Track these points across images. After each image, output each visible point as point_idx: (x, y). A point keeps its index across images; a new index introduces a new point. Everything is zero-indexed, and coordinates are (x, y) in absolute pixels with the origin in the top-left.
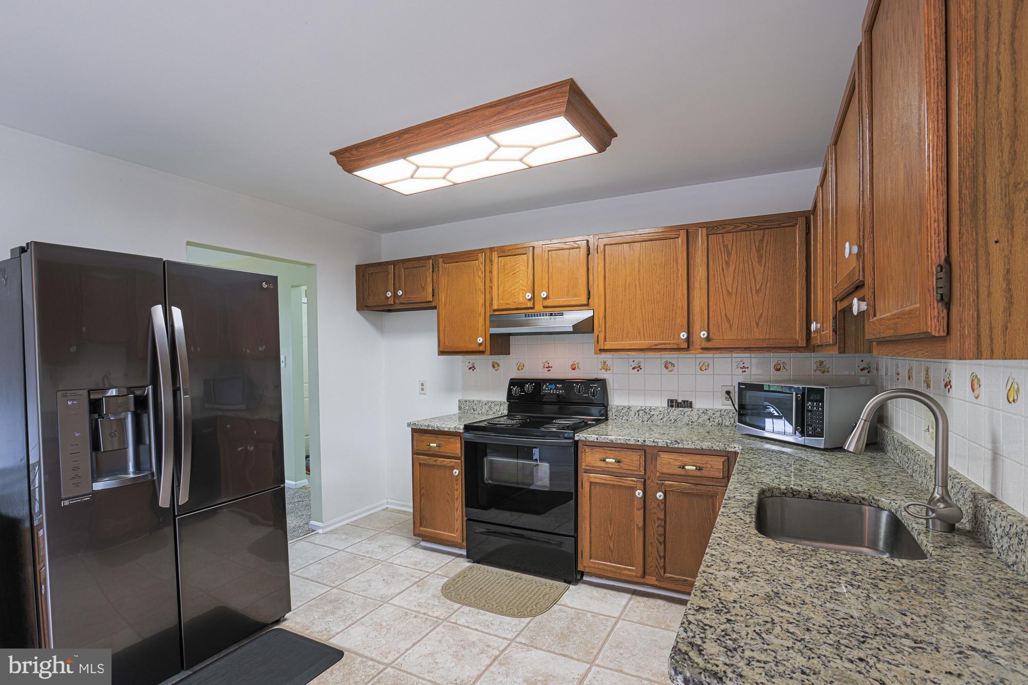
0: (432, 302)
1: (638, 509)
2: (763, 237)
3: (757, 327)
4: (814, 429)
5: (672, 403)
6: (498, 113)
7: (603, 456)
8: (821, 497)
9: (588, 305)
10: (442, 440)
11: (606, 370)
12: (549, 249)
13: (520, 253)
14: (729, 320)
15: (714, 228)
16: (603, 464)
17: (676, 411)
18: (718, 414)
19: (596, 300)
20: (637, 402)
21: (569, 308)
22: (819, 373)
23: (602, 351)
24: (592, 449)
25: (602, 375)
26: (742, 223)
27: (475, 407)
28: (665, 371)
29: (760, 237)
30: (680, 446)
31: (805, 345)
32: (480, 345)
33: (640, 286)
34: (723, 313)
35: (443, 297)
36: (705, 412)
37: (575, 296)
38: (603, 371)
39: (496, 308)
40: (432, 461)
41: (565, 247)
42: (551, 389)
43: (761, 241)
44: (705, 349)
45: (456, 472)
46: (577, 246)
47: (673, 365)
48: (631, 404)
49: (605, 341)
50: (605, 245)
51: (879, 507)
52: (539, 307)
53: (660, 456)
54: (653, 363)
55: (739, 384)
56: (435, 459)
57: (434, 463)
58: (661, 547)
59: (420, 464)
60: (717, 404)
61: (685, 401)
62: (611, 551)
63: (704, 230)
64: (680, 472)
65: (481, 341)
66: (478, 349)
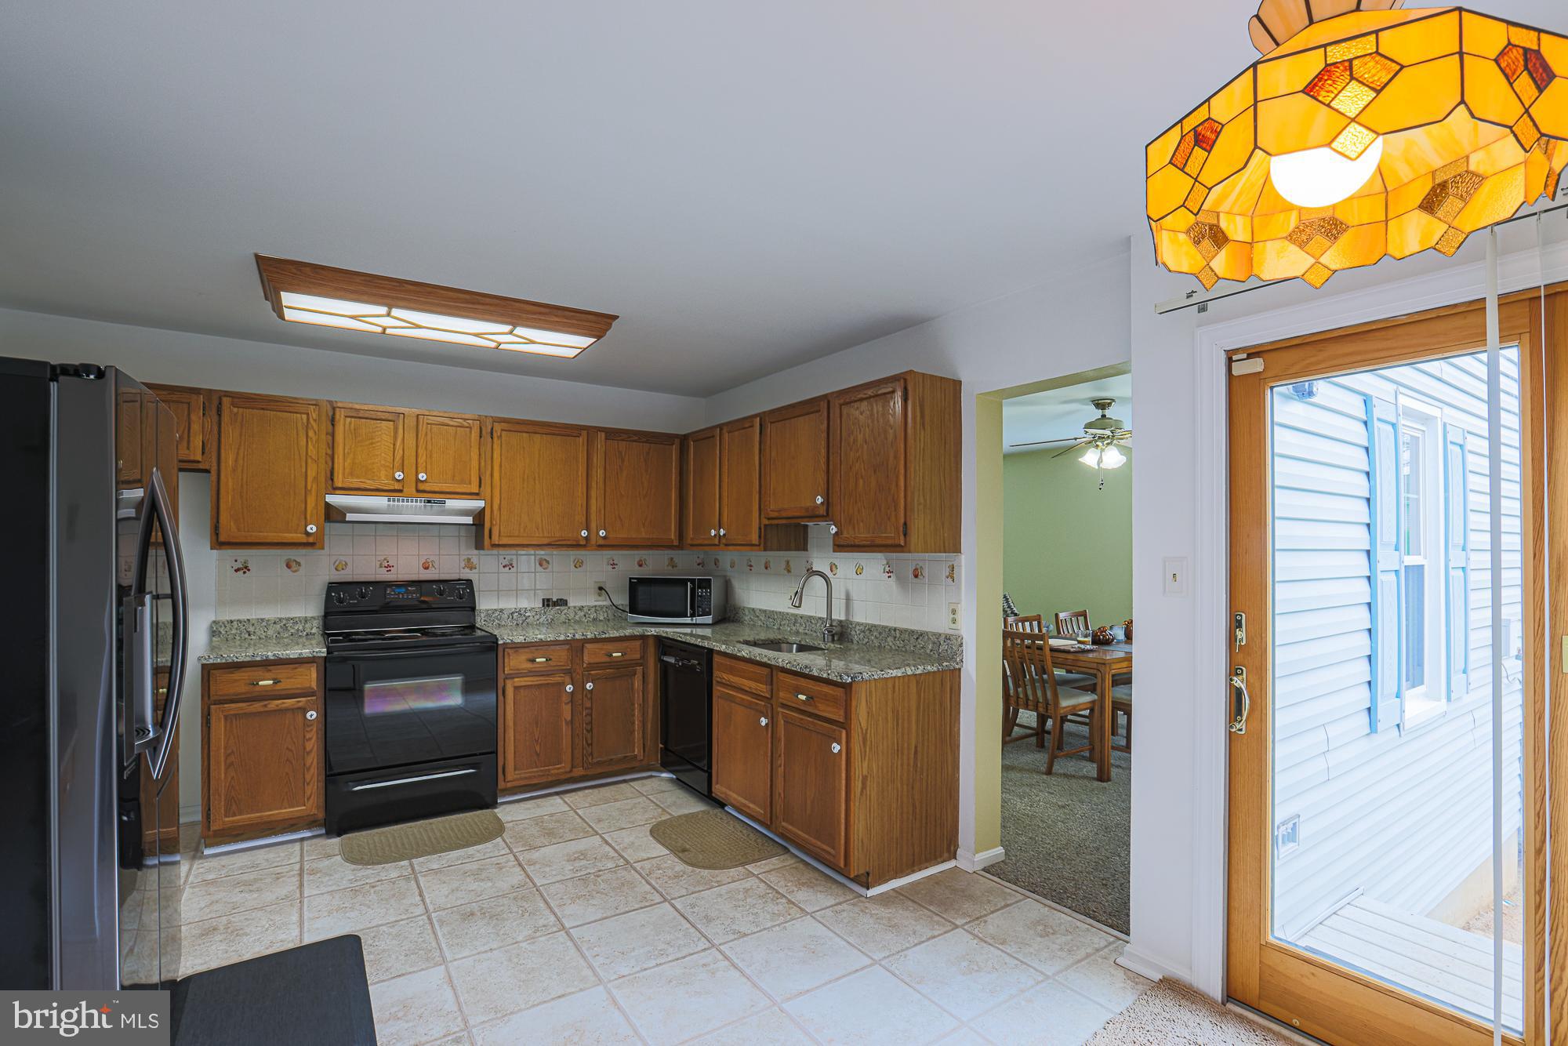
0: (198, 462)
1: (567, 704)
2: (649, 449)
3: (644, 528)
4: (703, 611)
5: (547, 603)
7: (530, 656)
8: (761, 643)
9: (477, 494)
10: (281, 672)
11: (471, 570)
12: (430, 422)
13: (383, 418)
14: (621, 522)
15: (612, 434)
16: (529, 665)
17: (552, 611)
18: (593, 609)
19: (486, 490)
20: (509, 604)
21: (453, 496)
22: (670, 568)
23: (490, 546)
24: (517, 651)
25: (466, 574)
27: (251, 629)
28: (539, 568)
29: (647, 451)
30: (607, 636)
31: (677, 544)
32: (308, 534)
33: (539, 479)
34: (616, 514)
35: (229, 459)
36: (581, 608)
37: (462, 482)
38: (467, 570)
39: (340, 485)
40: (257, 707)
41: (452, 423)
42: (399, 593)
43: (648, 454)
44: (601, 547)
45: (312, 715)
46: (467, 425)
47: (548, 562)
48: (501, 606)
49: (498, 536)
50: (501, 430)
51: (788, 643)
52: (410, 490)
53: (586, 648)
54: (526, 560)
55: (630, 579)
56: (266, 702)
57: (262, 710)
58: (589, 736)
59: (226, 717)
60: (592, 600)
61: (561, 600)
62: (538, 755)
63: (603, 434)
64: (607, 659)
65: (315, 529)
66: (305, 541)
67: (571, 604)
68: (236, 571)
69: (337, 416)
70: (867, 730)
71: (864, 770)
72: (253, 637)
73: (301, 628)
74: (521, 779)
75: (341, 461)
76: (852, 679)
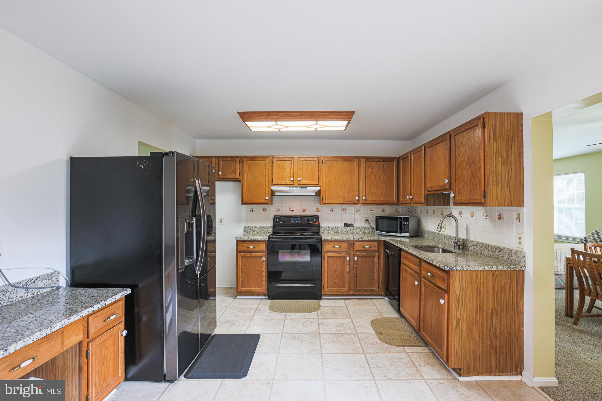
0: (238, 178)
1: (347, 264)
2: (384, 164)
3: (382, 196)
4: (405, 231)
5: (346, 225)
6: (325, 115)
7: (333, 245)
9: (318, 185)
10: (256, 244)
11: (319, 212)
12: (302, 160)
13: (287, 160)
14: (372, 193)
15: (368, 159)
16: (333, 249)
17: (348, 228)
18: (363, 228)
19: (321, 183)
20: (332, 225)
21: (310, 186)
22: (396, 213)
23: (324, 204)
24: (328, 243)
25: (317, 214)
26: (377, 159)
27: (254, 230)
28: (343, 212)
29: (383, 165)
30: (363, 239)
31: (396, 203)
32: (266, 200)
33: (340, 178)
34: (370, 191)
35: (245, 176)
36: (359, 228)
37: (313, 180)
38: (317, 212)
39: (275, 183)
40: (249, 255)
41: (309, 159)
42: (295, 220)
43: (383, 166)
44: (364, 204)
45: (264, 259)
46: (314, 160)
47: (346, 210)
48: (329, 226)
49: (326, 200)
50: (326, 161)
51: (438, 248)
52: (296, 184)
53: (355, 244)
54: (338, 209)
55: (376, 216)
56: (251, 254)
57: (250, 256)
58: (356, 279)
59: (242, 257)
60: (363, 224)
61: (351, 224)
62: (336, 284)
63: (364, 159)
64: (363, 249)
65: (268, 198)
66: (265, 202)
67: (355, 226)
68: (250, 211)
69: (274, 161)
70: (459, 296)
71: (458, 316)
72: (254, 232)
73: (267, 230)
74: (329, 291)
75: (275, 175)
76: (450, 268)
